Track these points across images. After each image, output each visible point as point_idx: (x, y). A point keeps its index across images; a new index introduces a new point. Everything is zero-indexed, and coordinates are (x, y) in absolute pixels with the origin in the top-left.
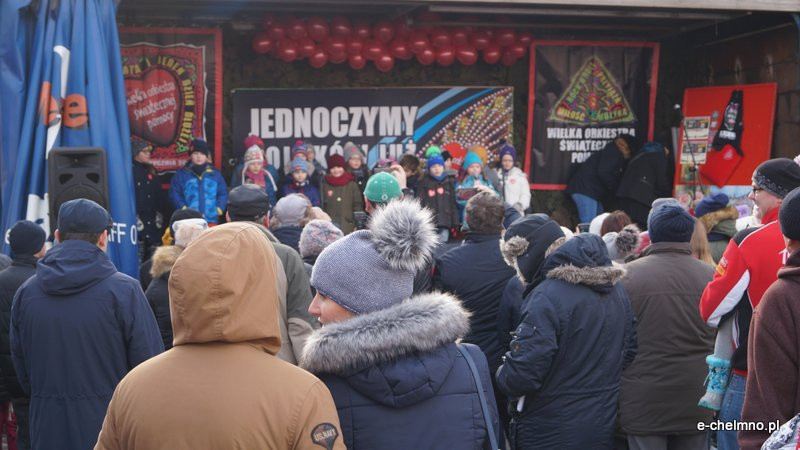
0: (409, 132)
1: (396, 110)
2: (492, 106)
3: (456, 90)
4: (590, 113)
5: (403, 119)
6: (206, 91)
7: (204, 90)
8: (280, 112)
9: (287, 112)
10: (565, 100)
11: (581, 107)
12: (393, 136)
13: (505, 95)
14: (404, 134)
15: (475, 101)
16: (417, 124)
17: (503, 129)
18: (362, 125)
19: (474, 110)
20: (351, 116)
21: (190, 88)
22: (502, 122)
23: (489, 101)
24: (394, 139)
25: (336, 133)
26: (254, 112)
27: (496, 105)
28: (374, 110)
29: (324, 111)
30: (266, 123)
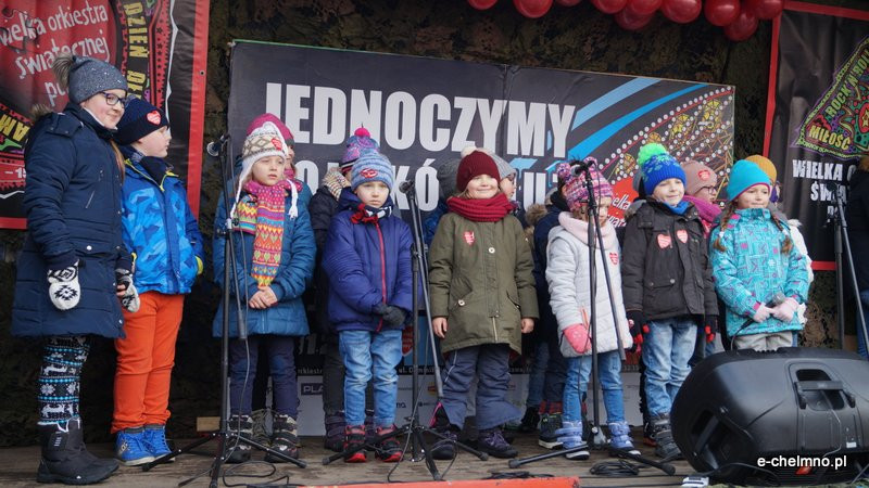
0: (559, 152)
1: (538, 109)
2: (700, 117)
3: (641, 83)
4: (859, 139)
5: (549, 126)
6: (175, 30)
7: (171, 27)
9: (338, 95)
10: (822, 112)
11: (846, 126)
12: (531, 156)
13: (722, 98)
14: (549, 153)
15: (672, 105)
16: (574, 138)
17: (716, 159)
18: (476, 132)
19: (669, 121)
20: (456, 113)
21: (141, 21)
22: (715, 145)
23: (695, 108)
24: (530, 163)
25: (427, 143)
27: (707, 116)
28: (499, 105)
29: (407, 98)
30: (296, 114)
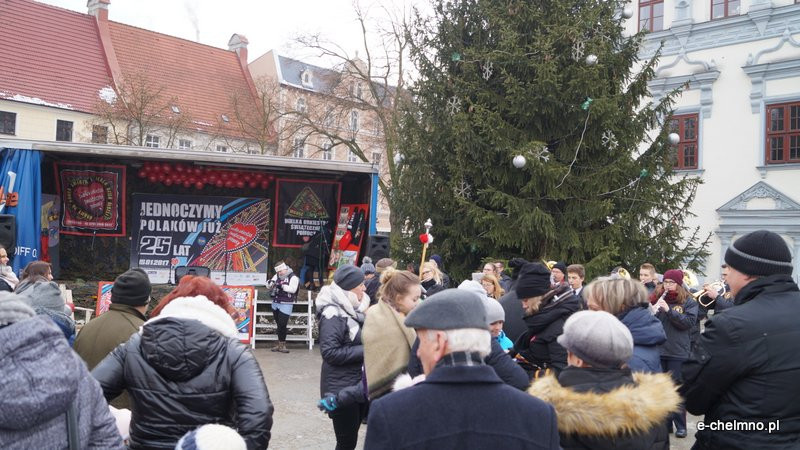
0: (218, 217)
1: (212, 207)
2: (260, 208)
3: (242, 199)
4: (306, 213)
5: (215, 211)
6: (118, 193)
8: (155, 204)
9: (159, 205)
10: (293, 206)
11: (302, 210)
12: (210, 218)
13: (266, 203)
14: (215, 218)
15: (251, 205)
16: (222, 214)
17: (265, 218)
18: (195, 213)
19: (250, 209)
20: (190, 208)
21: (110, 192)
22: (264, 215)
23: (258, 205)
24: (211, 220)
25: (182, 215)
26: (143, 204)
27: (262, 207)
28: (201, 206)
29: (177, 205)
30: (149, 209)
